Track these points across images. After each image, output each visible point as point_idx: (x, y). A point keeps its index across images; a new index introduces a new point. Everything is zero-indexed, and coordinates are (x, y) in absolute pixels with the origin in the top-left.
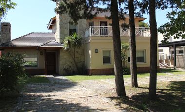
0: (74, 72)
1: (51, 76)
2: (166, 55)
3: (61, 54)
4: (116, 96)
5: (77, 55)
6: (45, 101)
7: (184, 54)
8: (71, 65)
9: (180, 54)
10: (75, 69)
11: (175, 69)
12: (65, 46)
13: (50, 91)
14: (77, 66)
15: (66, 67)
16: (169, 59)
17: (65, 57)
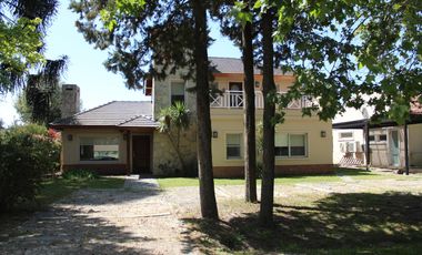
0: (177, 171)
1: (136, 177)
2: (357, 143)
3: (156, 139)
4: (200, 216)
5: (183, 142)
6: (73, 220)
7: (387, 142)
8: (172, 158)
9: (382, 142)
10: (180, 167)
11: (367, 170)
12: (161, 125)
13: (103, 203)
14: (182, 160)
15: (163, 162)
16: (361, 150)
17: (163, 145)
